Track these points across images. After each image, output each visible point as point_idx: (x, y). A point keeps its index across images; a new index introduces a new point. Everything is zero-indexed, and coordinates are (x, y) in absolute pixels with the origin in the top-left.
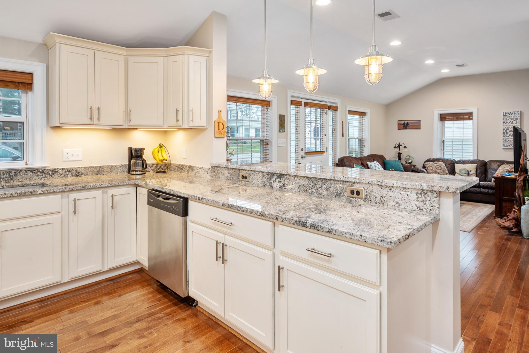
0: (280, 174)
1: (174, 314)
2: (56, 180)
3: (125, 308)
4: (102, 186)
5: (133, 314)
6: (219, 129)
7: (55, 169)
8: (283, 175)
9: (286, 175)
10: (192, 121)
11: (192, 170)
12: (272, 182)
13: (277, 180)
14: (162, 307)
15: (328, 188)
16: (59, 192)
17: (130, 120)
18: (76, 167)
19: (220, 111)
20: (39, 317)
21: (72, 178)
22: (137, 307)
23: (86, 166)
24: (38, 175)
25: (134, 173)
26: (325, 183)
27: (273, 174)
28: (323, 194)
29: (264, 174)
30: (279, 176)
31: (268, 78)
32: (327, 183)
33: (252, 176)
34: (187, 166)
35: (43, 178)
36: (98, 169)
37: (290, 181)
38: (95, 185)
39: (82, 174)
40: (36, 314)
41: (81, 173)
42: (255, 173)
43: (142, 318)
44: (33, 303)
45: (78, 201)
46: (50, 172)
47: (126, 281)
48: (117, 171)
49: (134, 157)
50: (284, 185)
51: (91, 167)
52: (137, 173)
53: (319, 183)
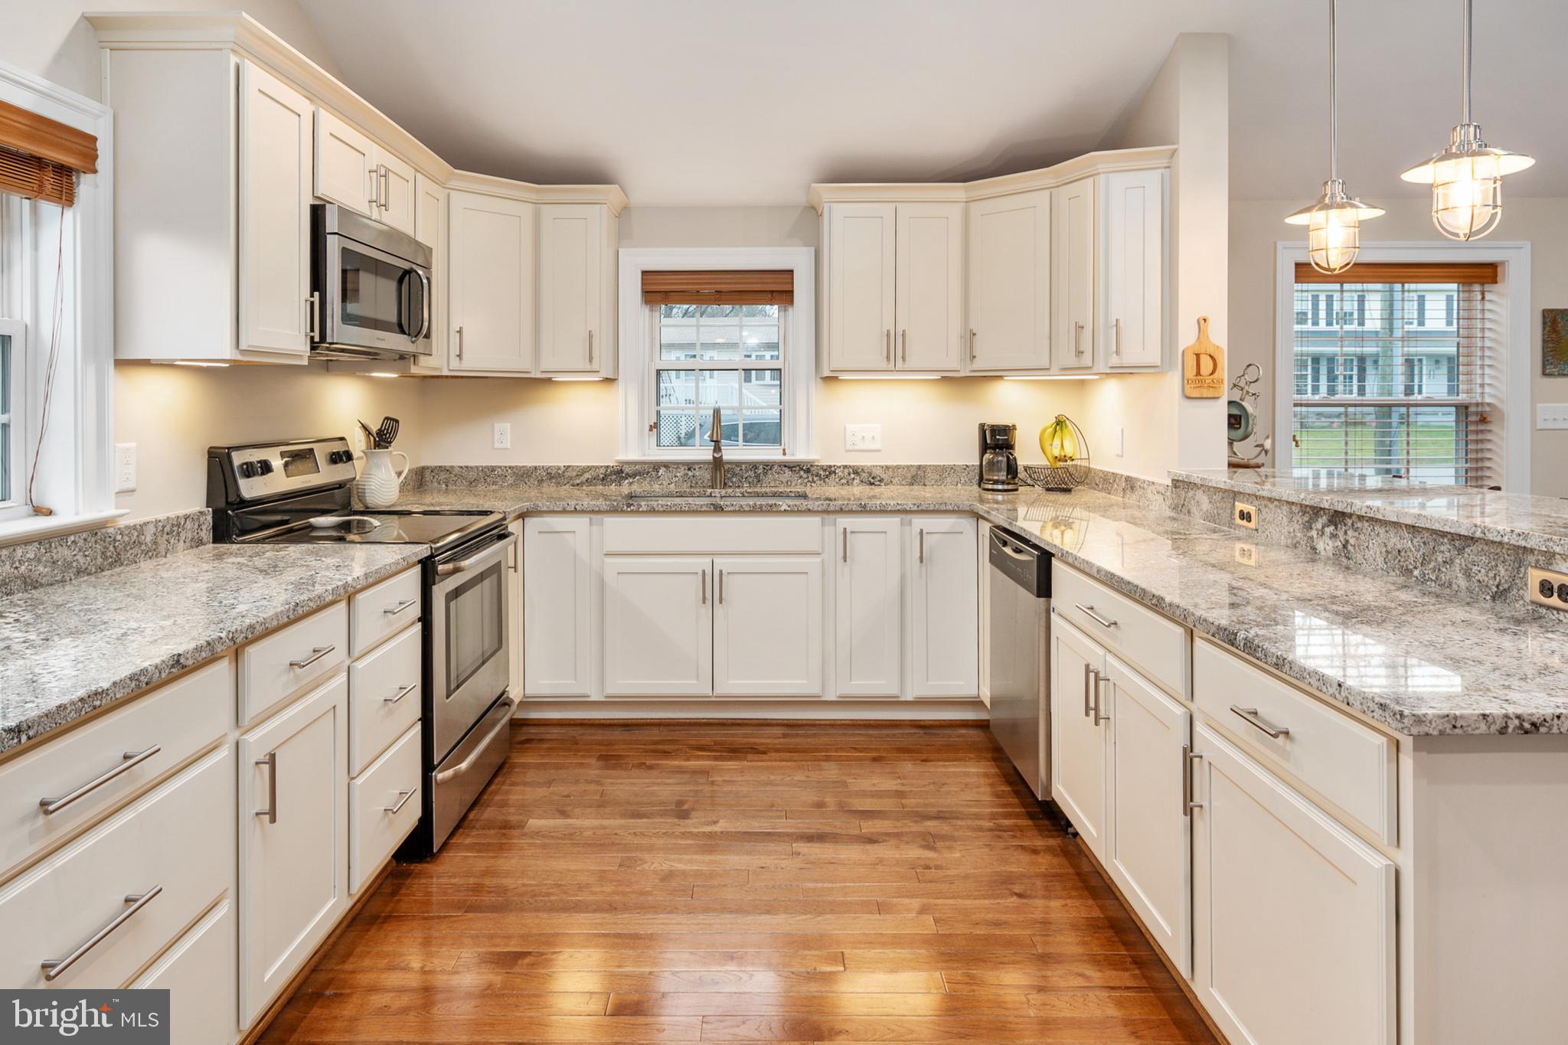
0: (1335, 511)
1: (1018, 834)
2: (832, 489)
3: (924, 786)
4: (899, 507)
5: (932, 801)
6: (1198, 373)
7: (830, 467)
8: (1343, 514)
9: (1350, 515)
10: (1117, 352)
11: (1132, 488)
12: (1315, 536)
13: (1326, 529)
14: (1000, 810)
15: (1470, 566)
16: (818, 512)
17: (974, 357)
18: (869, 464)
19: (1205, 320)
20: (777, 750)
21: (860, 488)
22: (949, 793)
23: (890, 464)
24: (801, 477)
25: (990, 487)
26: (1461, 551)
27: (1316, 511)
28: (1455, 587)
29: (1294, 508)
30: (1333, 516)
31: (1342, 206)
32: (1466, 550)
33: (1264, 513)
34: (1122, 475)
35: (809, 484)
36: (913, 471)
37: (1362, 537)
38: (884, 503)
39: (881, 481)
40: (775, 744)
41: (879, 478)
42: (1271, 506)
43: (947, 815)
44: (778, 725)
45: (853, 535)
46: (822, 473)
47: (950, 736)
48: (956, 480)
49: (990, 448)
50: (1345, 547)
51: (898, 467)
52: (995, 487)
53: (1442, 548)
